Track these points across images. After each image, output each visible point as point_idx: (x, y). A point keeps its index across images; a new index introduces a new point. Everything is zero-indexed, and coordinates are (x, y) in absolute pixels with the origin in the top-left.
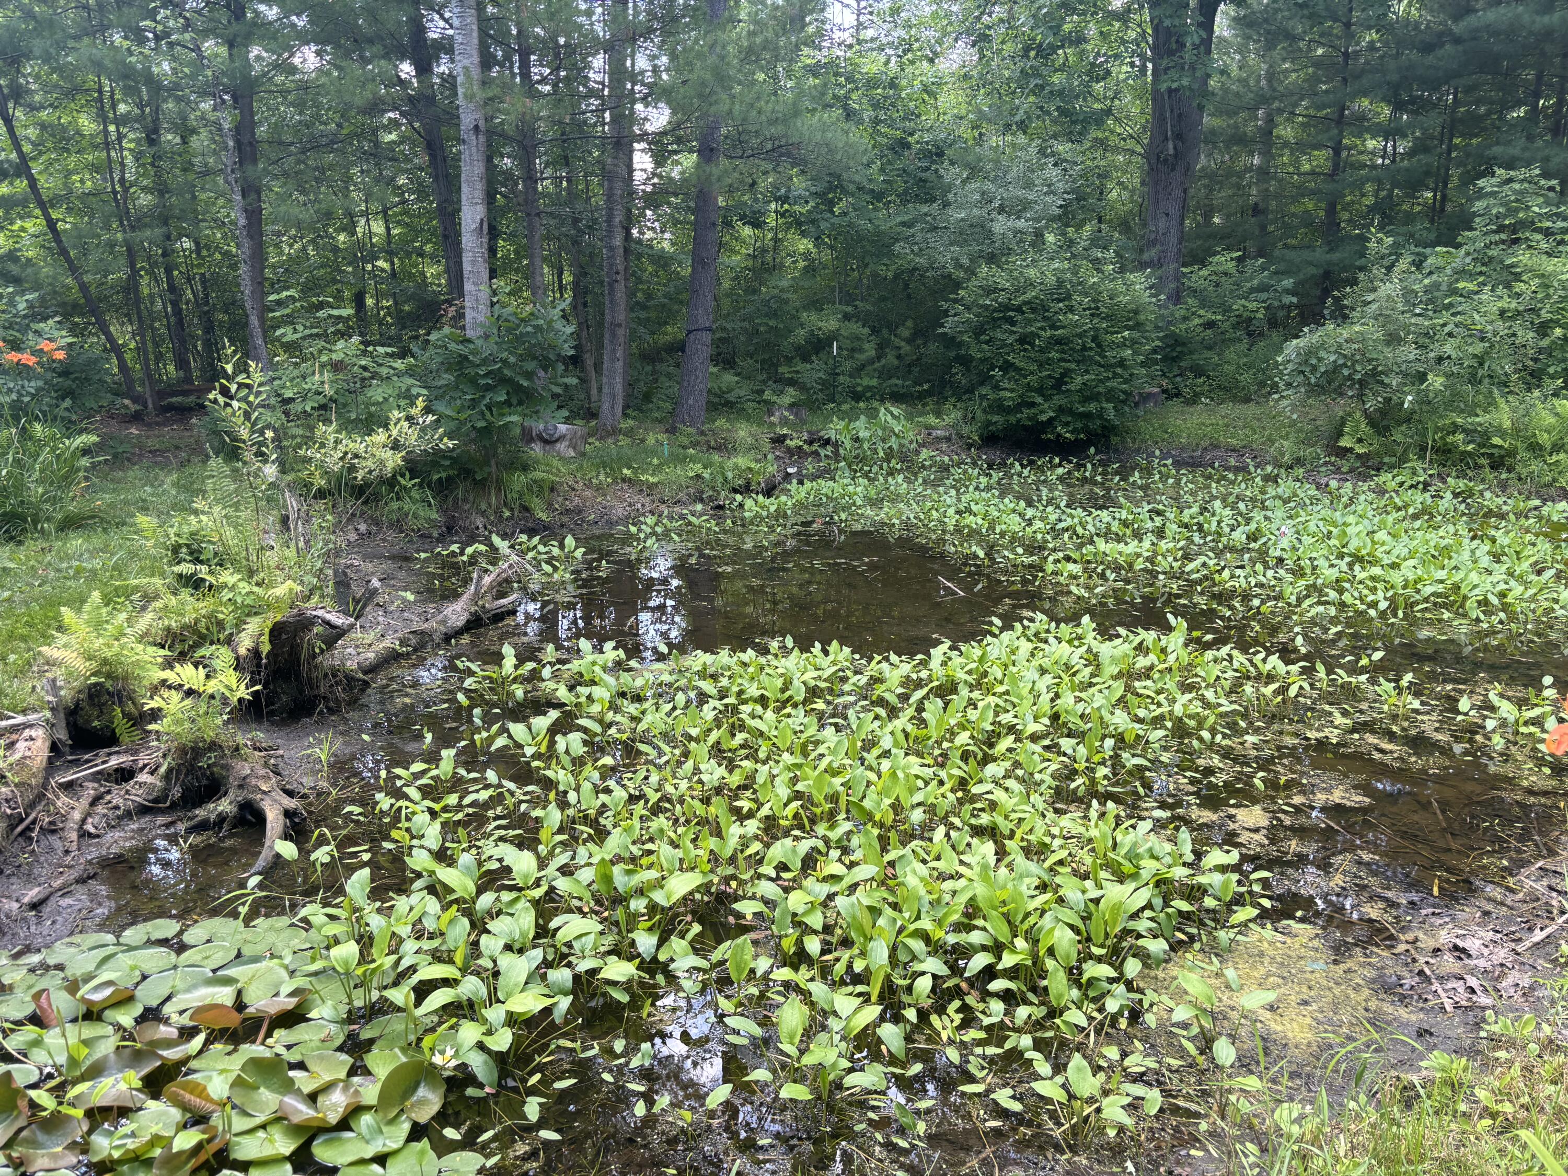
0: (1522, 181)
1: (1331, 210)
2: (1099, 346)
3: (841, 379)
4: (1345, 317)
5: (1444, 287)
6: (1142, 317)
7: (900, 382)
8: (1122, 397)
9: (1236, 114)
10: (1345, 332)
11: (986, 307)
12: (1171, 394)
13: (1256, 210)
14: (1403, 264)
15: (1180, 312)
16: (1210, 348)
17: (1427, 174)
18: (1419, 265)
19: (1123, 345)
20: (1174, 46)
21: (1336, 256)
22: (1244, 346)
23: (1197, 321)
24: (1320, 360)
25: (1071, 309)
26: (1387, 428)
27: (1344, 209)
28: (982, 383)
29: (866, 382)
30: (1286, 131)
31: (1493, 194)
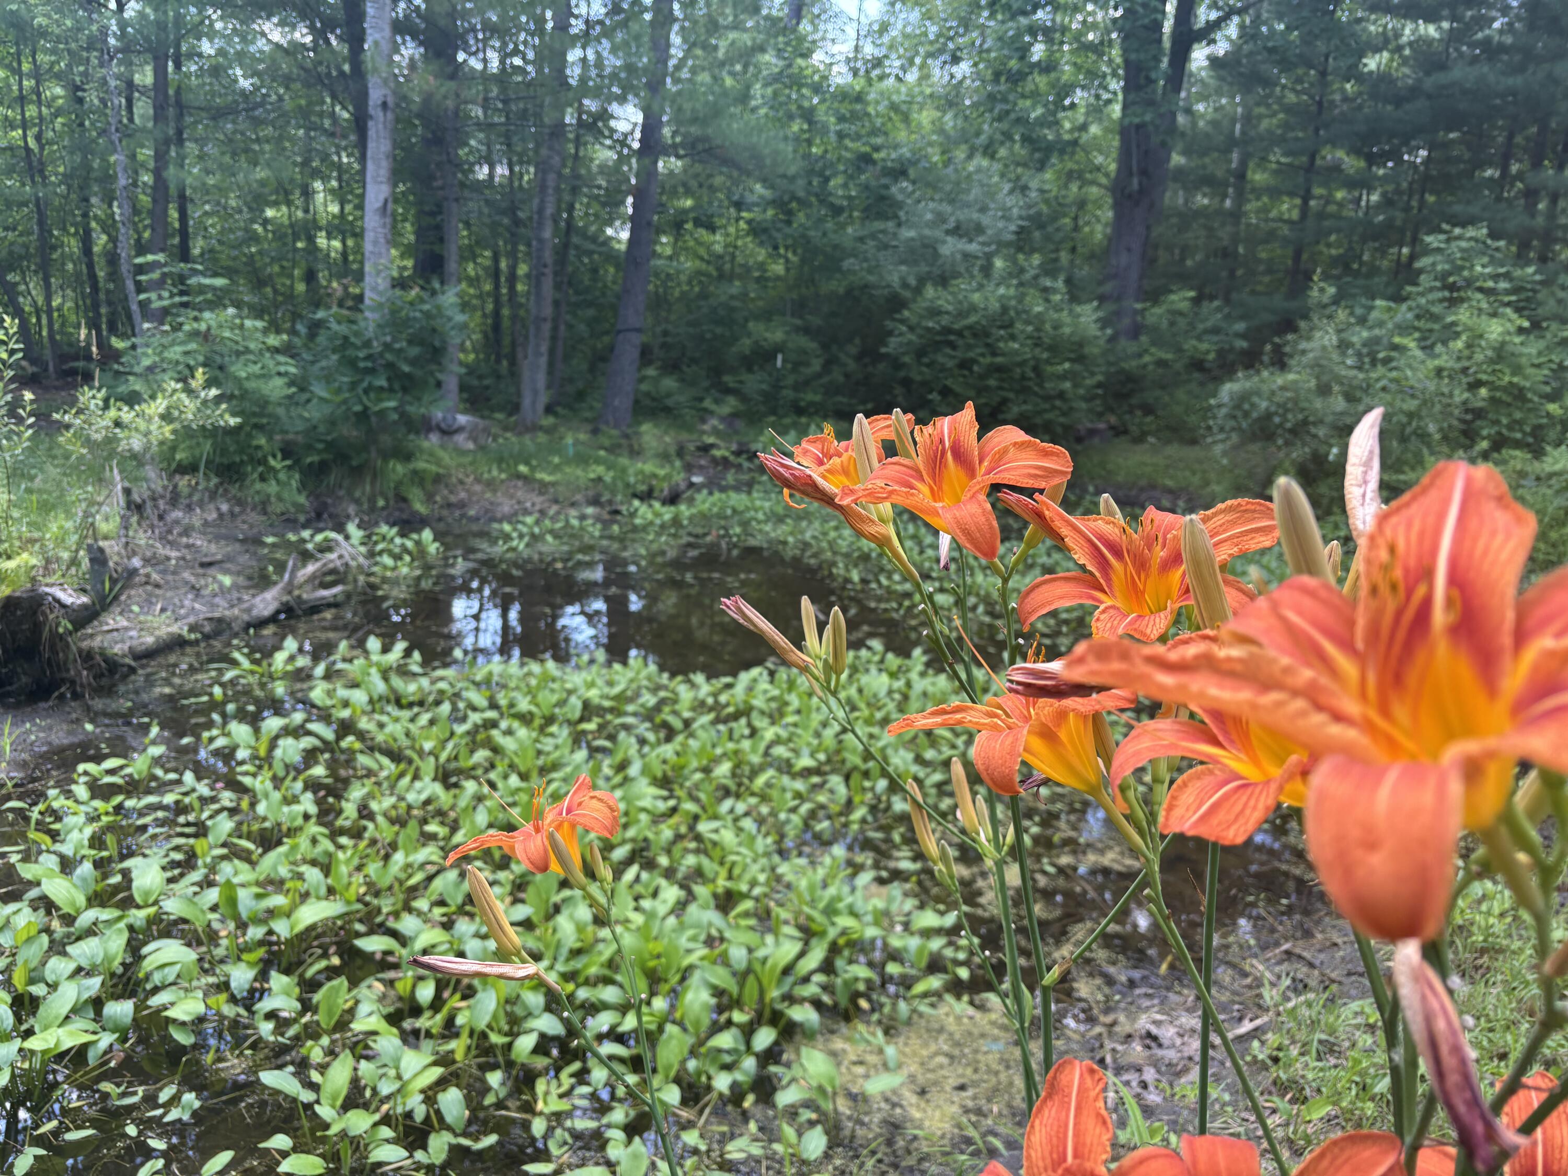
0: (1470, 239)
2: (1038, 376)
3: (785, 392)
4: (1283, 365)
5: (1384, 341)
8: (1060, 430)
9: (1205, 154)
10: (1280, 380)
12: (1119, 431)
13: (1226, 253)
14: (1341, 315)
16: (1161, 388)
18: (1361, 319)
19: (1064, 377)
20: (1144, 82)
23: (1148, 359)
24: (1253, 405)
25: (1013, 337)
26: (1315, 480)
29: (810, 397)
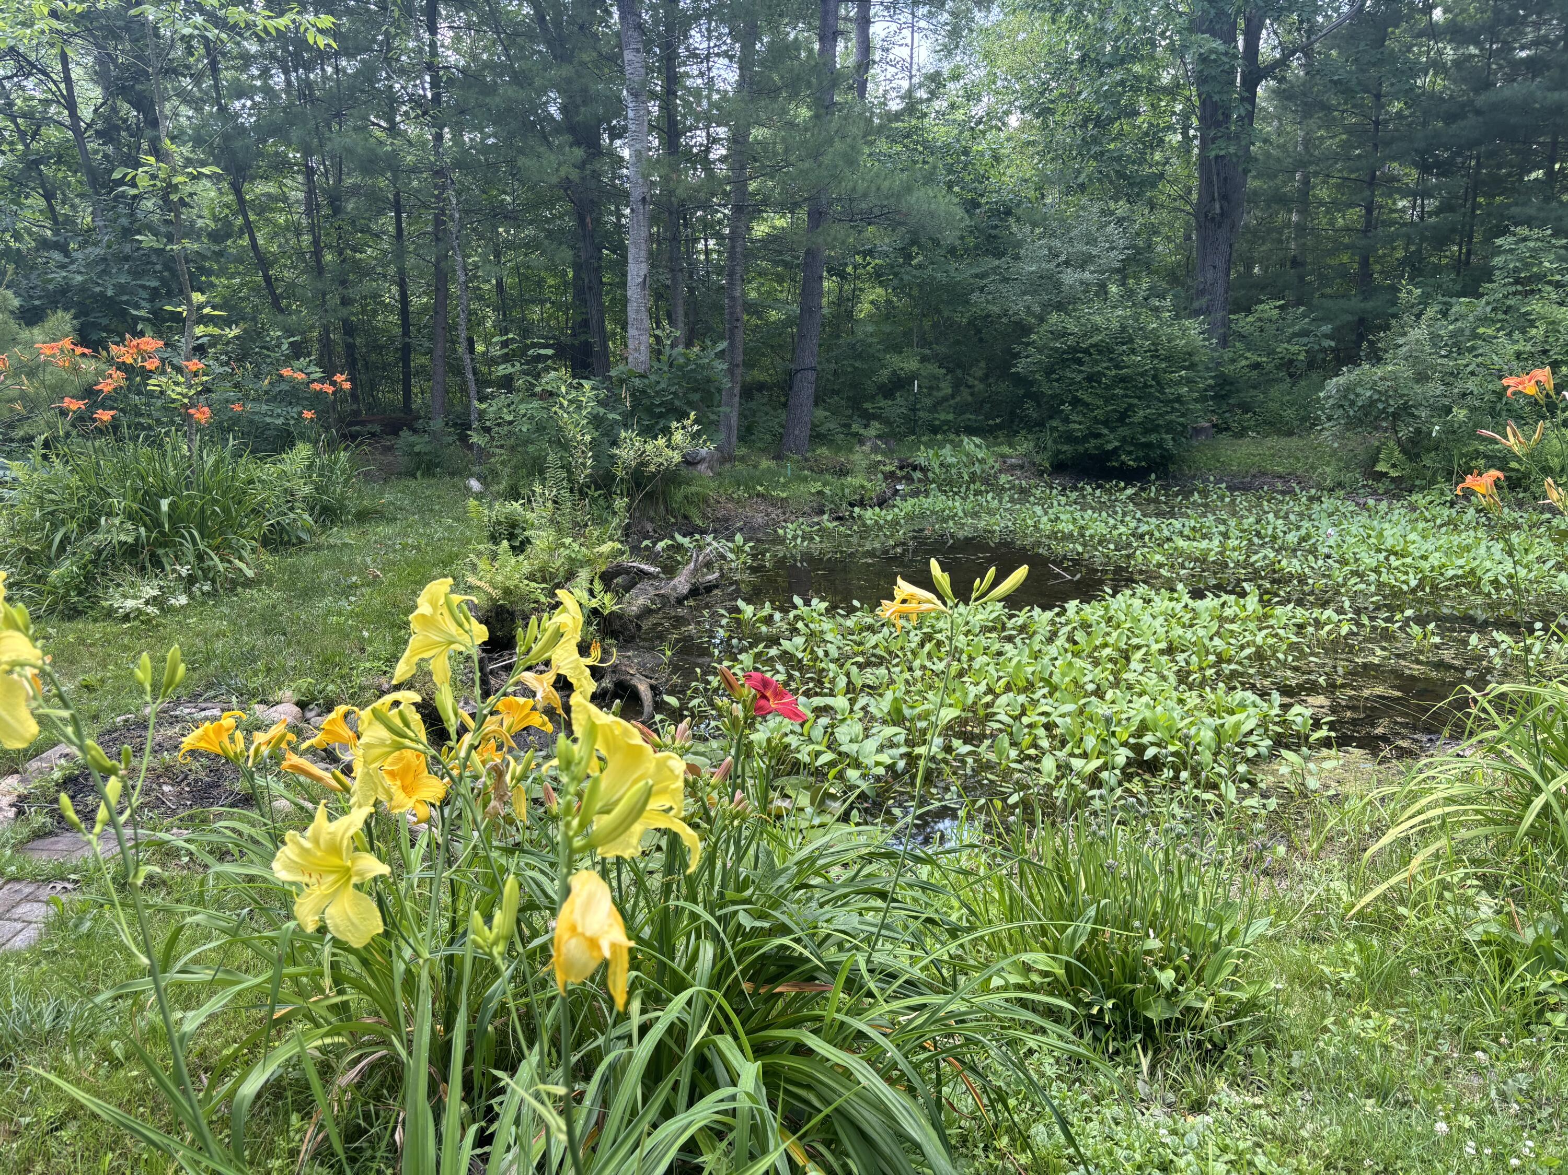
0: (1537, 240)
1: (1365, 263)
2: (1158, 383)
3: (921, 414)
4: (1379, 360)
5: (1467, 332)
6: (1196, 359)
7: (972, 417)
8: (1180, 429)
9: (1276, 176)
10: (1379, 372)
11: (1056, 350)
12: (1220, 429)
13: (1295, 263)
14: (1430, 312)
15: (1228, 354)
16: (1255, 388)
17: (1453, 230)
18: (1445, 314)
19: (1179, 383)
20: (1221, 118)
21: (1369, 305)
22: (1285, 386)
23: (1244, 363)
24: (1357, 395)
26: (1418, 455)
27: (1376, 262)
28: (1051, 418)
29: (943, 416)
30: (1323, 193)
31: (1511, 251)
